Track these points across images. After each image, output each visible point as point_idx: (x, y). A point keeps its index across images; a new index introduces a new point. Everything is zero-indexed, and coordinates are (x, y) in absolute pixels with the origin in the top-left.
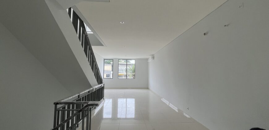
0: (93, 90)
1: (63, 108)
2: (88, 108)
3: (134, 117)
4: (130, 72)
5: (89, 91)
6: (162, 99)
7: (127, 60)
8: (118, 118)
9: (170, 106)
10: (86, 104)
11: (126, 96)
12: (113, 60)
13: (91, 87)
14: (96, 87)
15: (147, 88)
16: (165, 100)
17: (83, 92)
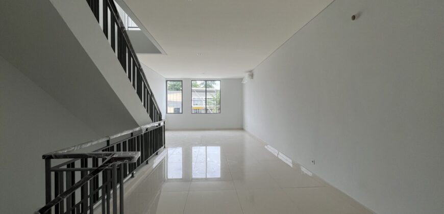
0: (141, 130)
1: (68, 166)
2: (114, 165)
3: (219, 176)
4: (214, 104)
5: (132, 134)
6: (266, 147)
7: (206, 81)
8: (192, 179)
9: (279, 157)
10: (108, 158)
11: (206, 143)
12: (182, 81)
13: (137, 126)
14: (148, 126)
15: (242, 129)
16: (272, 148)
17: (119, 135)
